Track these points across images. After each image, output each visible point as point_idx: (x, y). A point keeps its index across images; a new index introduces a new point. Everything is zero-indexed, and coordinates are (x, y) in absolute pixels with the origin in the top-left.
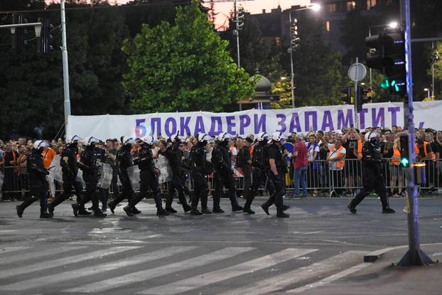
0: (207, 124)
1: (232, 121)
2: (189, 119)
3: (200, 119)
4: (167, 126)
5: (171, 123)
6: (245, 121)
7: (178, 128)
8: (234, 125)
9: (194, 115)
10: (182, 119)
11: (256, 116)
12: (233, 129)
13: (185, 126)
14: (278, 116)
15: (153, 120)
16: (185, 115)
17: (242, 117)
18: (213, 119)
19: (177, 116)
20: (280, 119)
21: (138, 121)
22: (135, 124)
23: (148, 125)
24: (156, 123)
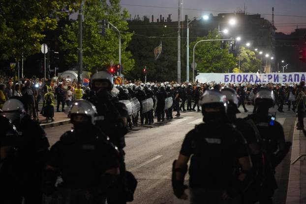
0: (255, 78)
2: (247, 75)
3: (251, 76)
4: (238, 78)
5: (239, 77)
6: (270, 77)
7: (243, 79)
9: (249, 74)
10: (244, 75)
11: (275, 75)
13: (245, 78)
14: (283, 75)
15: (232, 76)
16: (246, 74)
17: (269, 75)
19: (242, 74)
20: (284, 77)
21: (225, 76)
22: (224, 77)
23: (229, 77)
24: (233, 77)
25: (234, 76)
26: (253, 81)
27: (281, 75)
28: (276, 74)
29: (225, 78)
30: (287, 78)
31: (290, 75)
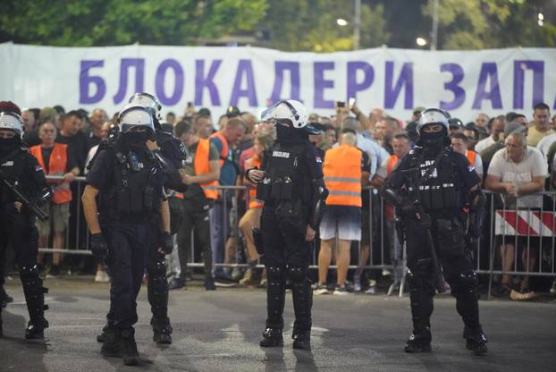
0: (264, 80)
1: (328, 75)
2: (216, 65)
3: (245, 66)
5: (170, 73)
6: (360, 76)
7: (190, 86)
8: (330, 84)
9: (230, 56)
10: (200, 64)
11: (389, 67)
12: (328, 94)
13: (205, 82)
14: (444, 67)
15: (125, 63)
16: (208, 54)
17: (352, 67)
18: (280, 67)
19: (186, 55)
20: (448, 76)
21: (86, 65)
22: (77, 70)
23: (110, 74)
24: (132, 71)
25: (139, 63)
26: (254, 103)
27: (427, 63)
28: (400, 56)
29: (84, 80)
30: (470, 88)
31: (489, 69)
